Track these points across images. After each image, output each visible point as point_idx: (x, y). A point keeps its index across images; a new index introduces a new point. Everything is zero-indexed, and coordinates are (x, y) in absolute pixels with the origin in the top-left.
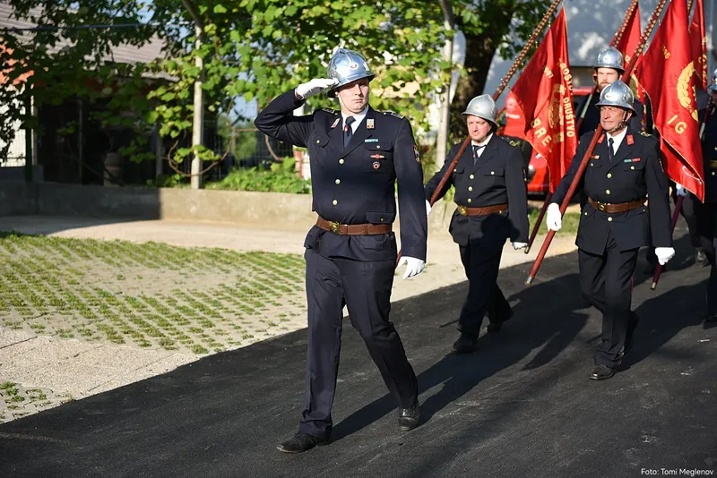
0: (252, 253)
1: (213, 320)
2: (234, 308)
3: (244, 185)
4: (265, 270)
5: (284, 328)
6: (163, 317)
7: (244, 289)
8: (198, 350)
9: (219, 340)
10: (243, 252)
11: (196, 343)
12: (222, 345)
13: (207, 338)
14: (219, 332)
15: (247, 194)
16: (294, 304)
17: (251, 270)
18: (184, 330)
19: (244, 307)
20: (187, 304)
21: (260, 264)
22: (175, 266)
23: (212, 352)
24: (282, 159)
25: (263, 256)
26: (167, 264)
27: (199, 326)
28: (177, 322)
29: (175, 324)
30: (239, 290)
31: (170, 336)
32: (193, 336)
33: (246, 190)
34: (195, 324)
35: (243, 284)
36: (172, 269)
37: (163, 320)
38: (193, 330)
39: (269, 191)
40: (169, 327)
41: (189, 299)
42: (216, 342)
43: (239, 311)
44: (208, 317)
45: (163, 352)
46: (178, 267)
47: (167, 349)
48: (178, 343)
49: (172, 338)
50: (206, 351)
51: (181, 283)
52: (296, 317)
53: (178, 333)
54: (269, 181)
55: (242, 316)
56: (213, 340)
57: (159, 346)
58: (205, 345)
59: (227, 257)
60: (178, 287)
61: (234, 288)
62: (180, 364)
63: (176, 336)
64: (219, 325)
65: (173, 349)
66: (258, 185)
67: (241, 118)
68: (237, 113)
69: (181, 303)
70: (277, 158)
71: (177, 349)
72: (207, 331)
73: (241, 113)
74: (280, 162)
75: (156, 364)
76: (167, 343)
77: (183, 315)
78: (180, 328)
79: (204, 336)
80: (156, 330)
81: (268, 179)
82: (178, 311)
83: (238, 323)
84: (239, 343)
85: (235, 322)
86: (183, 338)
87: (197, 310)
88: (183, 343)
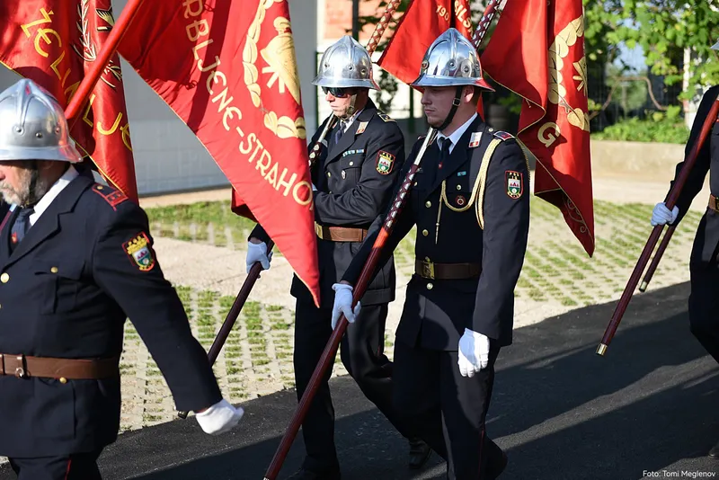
0: (631, 206)
1: (585, 273)
2: (607, 261)
3: (624, 136)
4: (642, 222)
5: (658, 283)
6: (535, 268)
7: (619, 241)
8: (567, 302)
9: (589, 292)
10: (621, 204)
11: (565, 295)
12: (592, 298)
13: (577, 291)
14: (590, 285)
15: (628, 144)
16: (670, 258)
17: (628, 222)
18: (555, 281)
19: (617, 259)
20: (559, 256)
21: (638, 216)
22: (549, 217)
23: (581, 304)
24: (665, 108)
25: (642, 208)
26: (543, 216)
27: (570, 278)
28: (547, 274)
29: (546, 276)
30: (613, 243)
31: (540, 288)
32: (562, 288)
33: (628, 140)
34: (566, 276)
35: (618, 236)
36: (546, 219)
37: (534, 271)
38: (563, 282)
39: (651, 141)
40: (539, 278)
41: (561, 251)
42: (586, 295)
43: (612, 264)
44: (580, 270)
45: (532, 303)
46: (554, 218)
47: (536, 300)
48: (547, 295)
49: (542, 289)
50: (575, 303)
51: (555, 234)
52: (671, 272)
53: (548, 285)
54: (651, 132)
55: (615, 269)
56: (583, 293)
57: (528, 297)
58: (574, 298)
59: (604, 209)
60: (551, 238)
61: (608, 240)
62: (548, 316)
63: (545, 288)
64: (590, 277)
65: (541, 300)
66: (640, 135)
67: (627, 68)
68: (623, 62)
69: (553, 254)
70: (659, 107)
71: (547, 300)
72: (577, 283)
73: (627, 63)
74: (664, 112)
75: (525, 315)
76: (536, 295)
77: (555, 267)
78: (551, 280)
79: (574, 288)
80: (526, 281)
81: (649, 129)
82: (550, 263)
83: (610, 276)
84: (609, 296)
85: (606, 275)
86: (552, 289)
87: (569, 262)
88: (553, 295)
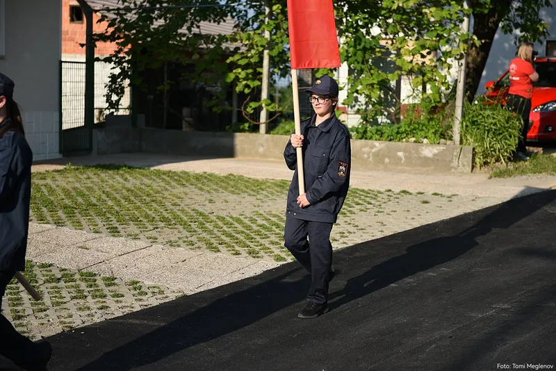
5: (345, 243)
6: (248, 232)
8: (279, 258)
11: (276, 253)
13: (284, 250)
16: (350, 224)
18: (266, 242)
20: (264, 222)
22: (252, 193)
23: (289, 260)
26: (246, 192)
27: (277, 240)
28: (259, 237)
29: (258, 238)
31: (255, 247)
32: (273, 248)
34: (274, 238)
36: (250, 195)
37: (248, 235)
38: (272, 243)
40: (253, 240)
41: (266, 219)
45: (251, 260)
46: (255, 194)
47: (254, 257)
48: (262, 253)
49: (257, 249)
50: (284, 259)
51: (259, 206)
52: (353, 235)
53: (261, 245)
57: (247, 255)
58: (283, 255)
60: (257, 209)
62: (265, 270)
63: (259, 247)
65: (258, 257)
69: (260, 222)
71: (262, 257)
75: (247, 268)
76: (253, 252)
77: (263, 231)
78: (262, 241)
79: (282, 248)
80: (244, 242)
82: (259, 228)
86: (265, 249)
87: (274, 228)
88: (266, 253)
